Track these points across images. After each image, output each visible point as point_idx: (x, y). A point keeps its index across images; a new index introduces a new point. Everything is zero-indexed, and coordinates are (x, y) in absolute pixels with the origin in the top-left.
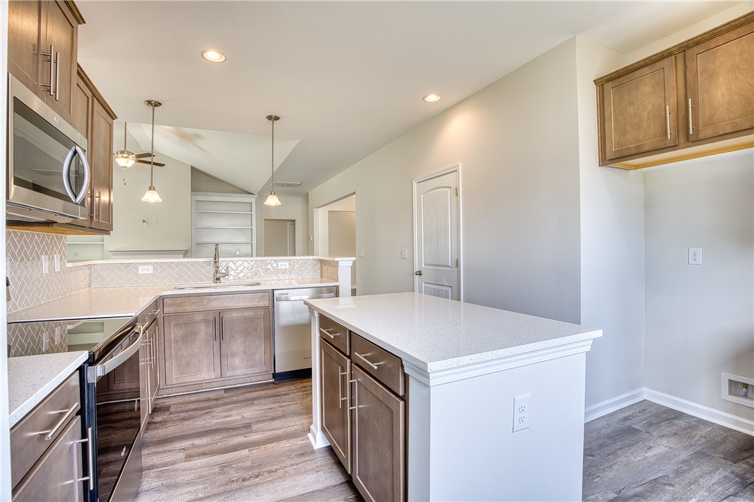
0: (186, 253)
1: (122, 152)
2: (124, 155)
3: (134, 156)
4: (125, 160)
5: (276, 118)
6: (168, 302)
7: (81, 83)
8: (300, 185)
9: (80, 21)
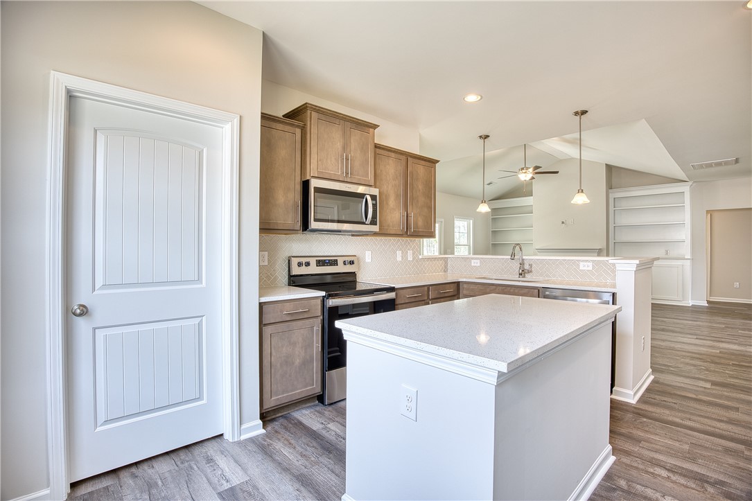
0: (599, 252)
1: (522, 169)
2: (524, 171)
3: (531, 170)
4: (524, 174)
5: (584, 112)
6: (465, 286)
7: (393, 155)
8: (737, 161)
9: (375, 127)
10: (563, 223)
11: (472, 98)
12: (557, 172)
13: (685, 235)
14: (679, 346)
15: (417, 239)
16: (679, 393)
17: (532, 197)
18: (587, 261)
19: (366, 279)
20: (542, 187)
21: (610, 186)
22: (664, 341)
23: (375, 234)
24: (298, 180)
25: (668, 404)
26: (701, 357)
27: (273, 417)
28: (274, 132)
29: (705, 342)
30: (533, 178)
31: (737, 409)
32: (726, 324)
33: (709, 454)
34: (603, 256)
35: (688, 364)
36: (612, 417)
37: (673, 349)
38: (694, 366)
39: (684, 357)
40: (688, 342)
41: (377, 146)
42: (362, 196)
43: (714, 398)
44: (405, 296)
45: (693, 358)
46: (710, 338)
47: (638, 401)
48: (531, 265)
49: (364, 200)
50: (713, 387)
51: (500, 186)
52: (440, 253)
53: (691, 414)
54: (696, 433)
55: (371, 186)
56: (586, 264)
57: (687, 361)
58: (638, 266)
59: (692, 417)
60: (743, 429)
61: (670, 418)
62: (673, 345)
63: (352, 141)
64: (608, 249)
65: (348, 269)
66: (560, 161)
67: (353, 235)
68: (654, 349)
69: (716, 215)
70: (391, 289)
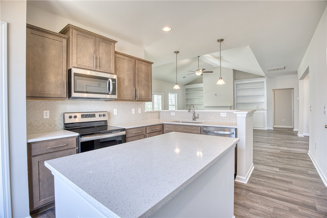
0: (231, 108)
1: (197, 70)
2: (198, 71)
3: (201, 71)
4: (198, 73)
5: (222, 40)
6: (166, 126)
7: (127, 58)
8: (285, 68)
9: (115, 42)
10: (216, 95)
11: (167, 29)
12: (212, 72)
13: (264, 100)
14: (264, 149)
15: (143, 102)
16: (266, 175)
17: (203, 84)
18: (224, 112)
19: (113, 124)
20: (207, 79)
21: (235, 79)
22: (258, 147)
23: (116, 100)
24: (65, 68)
25: (262, 182)
26: (273, 155)
27: (45, 210)
28: (47, 39)
29: (274, 147)
30: (202, 75)
31: (291, 183)
32: (281, 137)
33: (283, 214)
34: (232, 110)
35: (268, 159)
36: (235, 193)
37: (261, 151)
38: (271, 159)
39: (266, 155)
40: (268, 147)
41: (116, 53)
42: (107, 79)
43: (281, 177)
44: (132, 133)
45: (270, 155)
46: (276, 145)
47: (248, 182)
48: (198, 115)
49: (108, 81)
50: (280, 171)
51: (189, 78)
52: (162, 109)
53: (273, 188)
54: (275, 200)
55: (113, 74)
56: (223, 113)
57: (268, 157)
58: (247, 114)
59: (274, 190)
60: (296, 195)
61: (263, 192)
62: (261, 149)
63: (100, 48)
64: (235, 106)
65: (102, 119)
66: (214, 68)
67: (105, 101)
68: (254, 151)
69: (276, 91)
70: (124, 130)
